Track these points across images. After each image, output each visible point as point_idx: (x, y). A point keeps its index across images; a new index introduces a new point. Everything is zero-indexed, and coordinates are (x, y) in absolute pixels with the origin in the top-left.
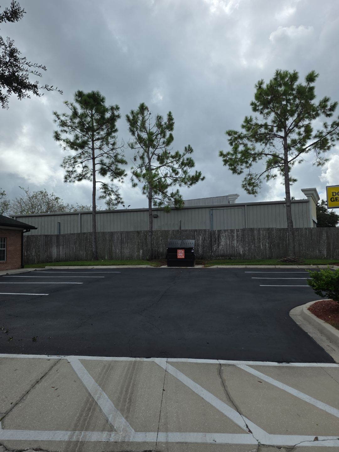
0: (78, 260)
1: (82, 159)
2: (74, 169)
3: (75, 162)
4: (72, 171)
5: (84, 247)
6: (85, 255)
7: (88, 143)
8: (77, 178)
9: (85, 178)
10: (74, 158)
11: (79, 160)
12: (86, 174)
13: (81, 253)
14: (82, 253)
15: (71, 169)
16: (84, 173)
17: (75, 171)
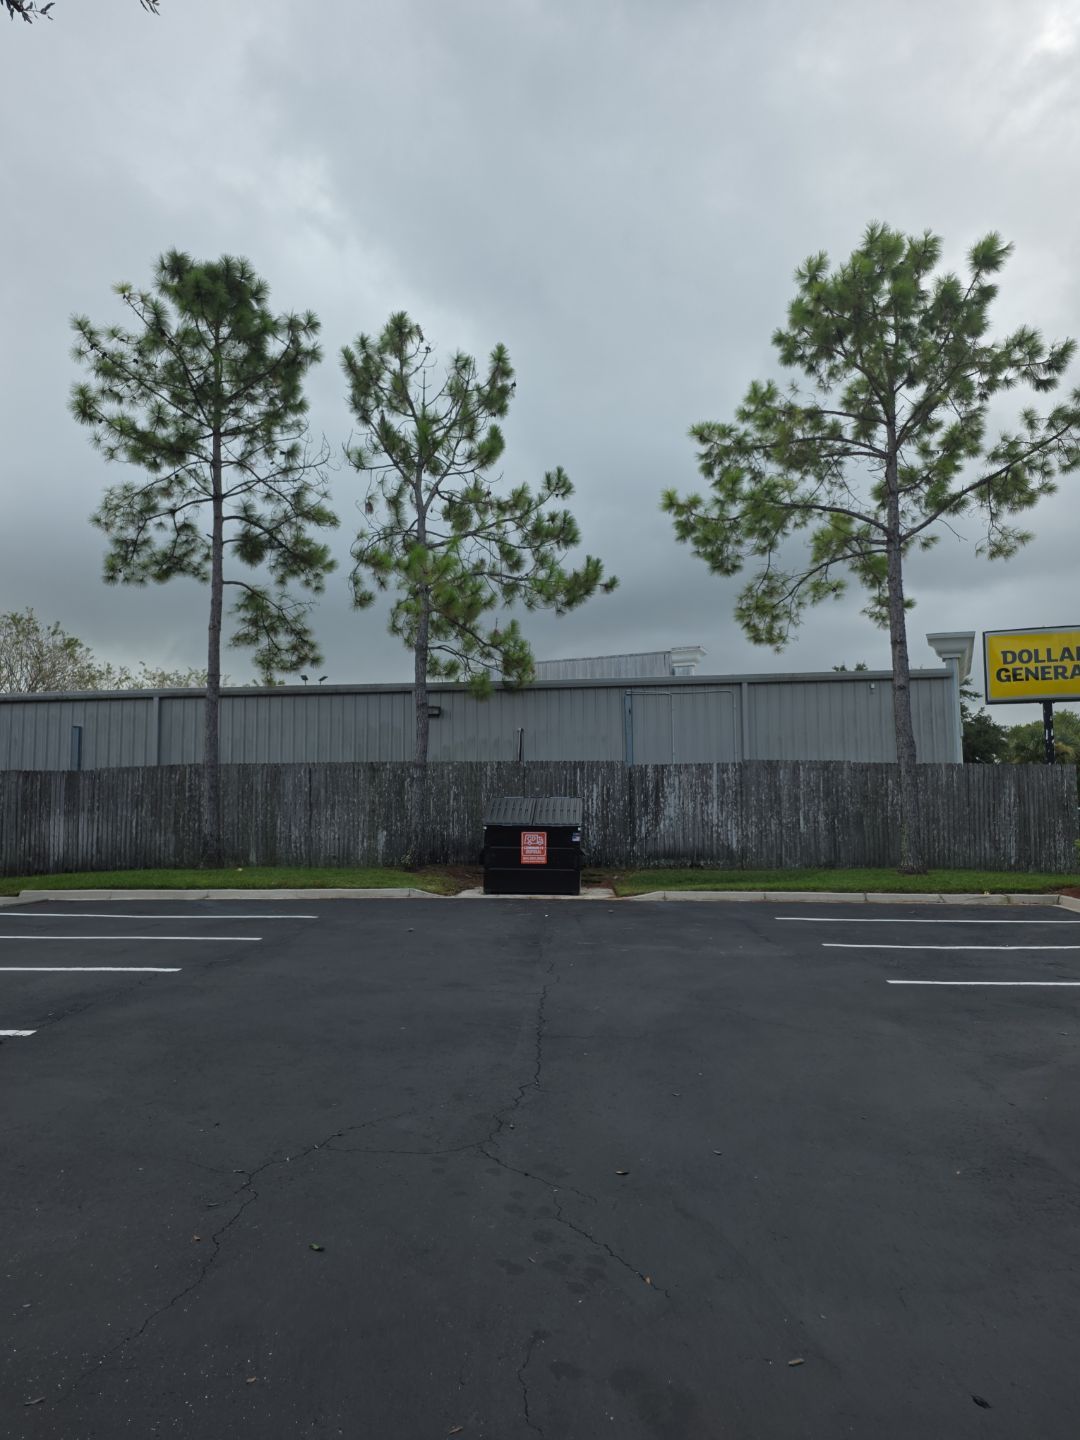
0: (147, 867)
1: (174, 500)
2: (143, 536)
3: (153, 509)
4: (134, 543)
5: (172, 815)
6: (172, 848)
7: (200, 442)
8: (154, 569)
9: (182, 570)
10: (146, 494)
11: (164, 503)
12: (185, 555)
13: (159, 839)
14: (163, 841)
15: (131, 533)
16: (179, 552)
17: (146, 542)
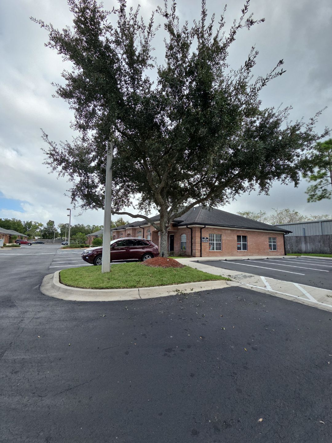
1: (322, 185)
2: (315, 193)
3: (317, 188)
4: (314, 195)
7: (327, 173)
8: (318, 199)
9: (324, 198)
10: (315, 186)
11: (319, 187)
12: (325, 195)
15: (313, 193)
16: (323, 195)
17: (316, 194)
